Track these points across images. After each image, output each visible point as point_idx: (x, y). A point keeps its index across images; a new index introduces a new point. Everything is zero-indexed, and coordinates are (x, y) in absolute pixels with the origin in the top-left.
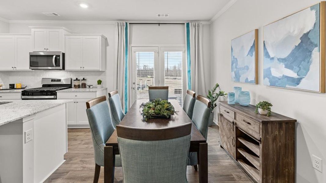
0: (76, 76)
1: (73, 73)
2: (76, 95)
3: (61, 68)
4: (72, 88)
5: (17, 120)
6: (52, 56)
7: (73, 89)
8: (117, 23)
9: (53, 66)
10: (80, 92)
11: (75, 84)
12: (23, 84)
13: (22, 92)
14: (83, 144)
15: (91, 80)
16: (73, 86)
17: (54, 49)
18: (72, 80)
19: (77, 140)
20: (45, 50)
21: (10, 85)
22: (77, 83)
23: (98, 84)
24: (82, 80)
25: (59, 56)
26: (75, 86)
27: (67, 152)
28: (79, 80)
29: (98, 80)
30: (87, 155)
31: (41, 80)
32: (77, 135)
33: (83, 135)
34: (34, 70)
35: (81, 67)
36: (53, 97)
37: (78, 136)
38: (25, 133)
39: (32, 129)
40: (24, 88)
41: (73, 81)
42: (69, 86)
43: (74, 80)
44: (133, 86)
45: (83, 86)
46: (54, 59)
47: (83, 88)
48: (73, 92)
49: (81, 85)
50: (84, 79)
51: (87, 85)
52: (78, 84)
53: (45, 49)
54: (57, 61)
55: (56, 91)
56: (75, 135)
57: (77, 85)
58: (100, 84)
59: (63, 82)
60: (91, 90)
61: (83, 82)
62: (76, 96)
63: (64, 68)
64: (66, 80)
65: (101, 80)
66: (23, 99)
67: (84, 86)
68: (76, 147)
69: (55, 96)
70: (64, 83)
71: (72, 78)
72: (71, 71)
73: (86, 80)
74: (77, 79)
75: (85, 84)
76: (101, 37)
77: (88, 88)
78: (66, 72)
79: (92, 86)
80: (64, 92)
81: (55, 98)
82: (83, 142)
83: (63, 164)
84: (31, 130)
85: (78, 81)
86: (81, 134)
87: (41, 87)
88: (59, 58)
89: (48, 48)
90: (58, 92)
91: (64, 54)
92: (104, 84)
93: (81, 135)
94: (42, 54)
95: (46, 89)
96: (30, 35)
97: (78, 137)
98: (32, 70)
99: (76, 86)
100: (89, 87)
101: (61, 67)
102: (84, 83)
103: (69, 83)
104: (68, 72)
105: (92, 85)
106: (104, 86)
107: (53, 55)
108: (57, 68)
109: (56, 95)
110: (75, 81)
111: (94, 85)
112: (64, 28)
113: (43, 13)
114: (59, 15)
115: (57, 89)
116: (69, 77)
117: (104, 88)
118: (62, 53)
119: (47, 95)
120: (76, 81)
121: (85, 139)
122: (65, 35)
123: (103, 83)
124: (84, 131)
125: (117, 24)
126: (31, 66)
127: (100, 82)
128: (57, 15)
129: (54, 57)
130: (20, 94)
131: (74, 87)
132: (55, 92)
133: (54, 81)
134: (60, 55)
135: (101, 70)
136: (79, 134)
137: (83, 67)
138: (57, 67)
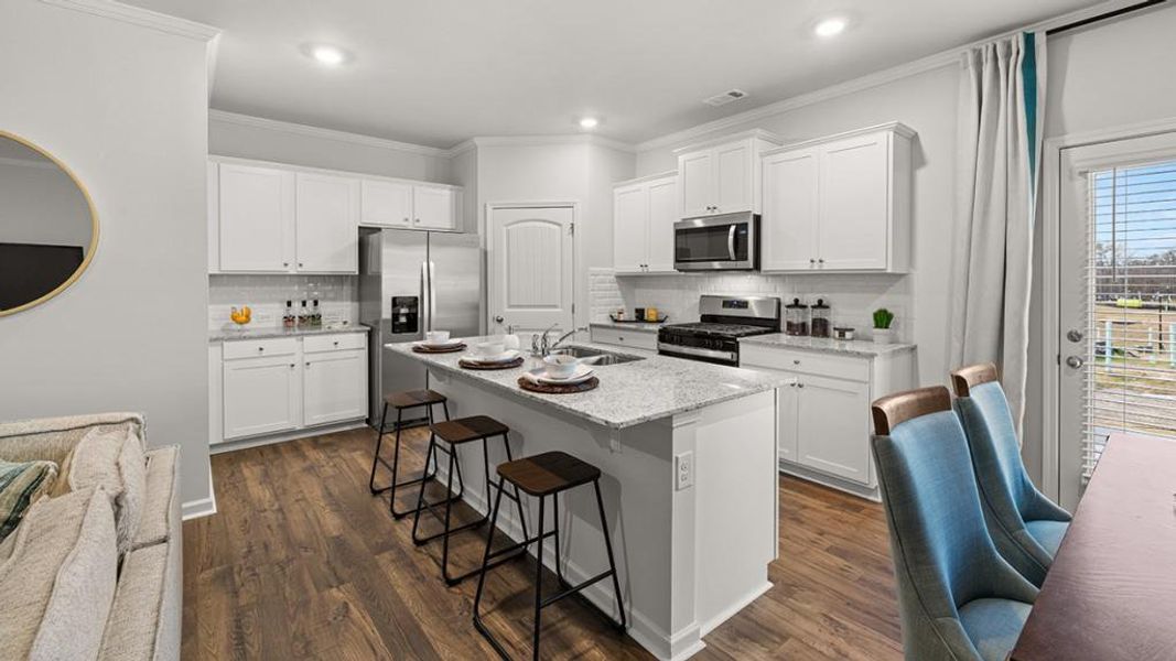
0: (793, 292)
1: (784, 281)
2: (796, 359)
3: (751, 266)
4: (779, 331)
5: (661, 419)
6: (727, 228)
7: (784, 338)
8: (974, 50)
9: (729, 260)
10: (809, 349)
11: (789, 320)
12: (661, 309)
13: (660, 331)
14: (827, 550)
15: (849, 311)
16: (784, 326)
17: (731, 204)
18: (779, 304)
19: (802, 522)
20: (709, 213)
21: (637, 311)
22: (795, 317)
23: (877, 326)
24: (814, 307)
25: (745, 226)
26: (790, 325)
27: (777, 557)
28: (804, 307)
29: (875, 310)
30: (848, 604)
31: (698, 301)
32: (804, 502)
33: (820, 511)
34: (683, 273)
35: (812, 261)
36: (727, 355)
37: (805, 507)
38: (677, 458)
39: (690, 452)
40: (662, 322)
41: (783, 309)
42: (771, 326)
43: (788, 307)
44: (1071, 349)
45: (818, 329)
46: (731, 237)
47: (818, 336)
48: (788, 347)
49: (810, 324)
50: (820, 305)
51: (831, 328)
52: (801, 320)
53: (709, 209)
54: (740, 241)
55: (738, 339)
56: (794, 502)
57: (797, 325)
58: (887, 327)
59: (755, 311)
60: (848, 347)
61: (818, 313)
62: (796, 363)
63: (757, 266)
64: (762, 303)
65: (890, 310)
66: (662, 352)
67: (821, 328)
68: (803, 549)
69: (735, 354)
70: (757, 314)
71: (782, 301)
72: (778, 276)
73: (827, 307)
74: (796, 304)
75: (826, 321)
76: (891, 134)
77: (834, 337)
78: (764, 279)
79: (851, 330)
80: (759, 343)
81: (735, 359)
82: (827, 543)
83: (765, 594)
84: (689, 455)
85: (800, 310)
86: (814, 506)
87: (699, 321)
88: (744, 232)
89: (715, 205)
90: (743, 342)
91: (758, 219)
92: (902, 326)
93: (814, 509)
94: (699, 224)
95: (710, 330)
96: (676, 173)
97: (806, 513)
98: (680, 270)
99: (795, 328)
100: (842, 333)
101: (750, 263)
102: (821, 319)
103: (773, 316)
104: (770, 279)
105: (849, 327)
106: (900, 334)
107: (730, 226)
108: (741, 264)
109: (738, 352)
110: (790, 310)
111: (858, 330)
112: (759, 131)
113: (706, 101)
114: (745, 94)
115: (739, 332)
116: (770, 296)
117: (903, 346)
118: (755, 215)
119: (714, 348)
120: (794, 310)
121: (832, 531)
122: (762, 156)
123: (897, 325)
124: (827, 499)
125: (971, 58)
126: (677, 261)
127: (883, 319)
128: (741, 95)
129: (733, 229)
130: (655, 337)
131: (788, 329)
132: (734, 340)
133: (730, 307)
134: (746, 224)
135: (889, 271)
136: (809, 504)
137: (821, 261)
138: (739, 263)
